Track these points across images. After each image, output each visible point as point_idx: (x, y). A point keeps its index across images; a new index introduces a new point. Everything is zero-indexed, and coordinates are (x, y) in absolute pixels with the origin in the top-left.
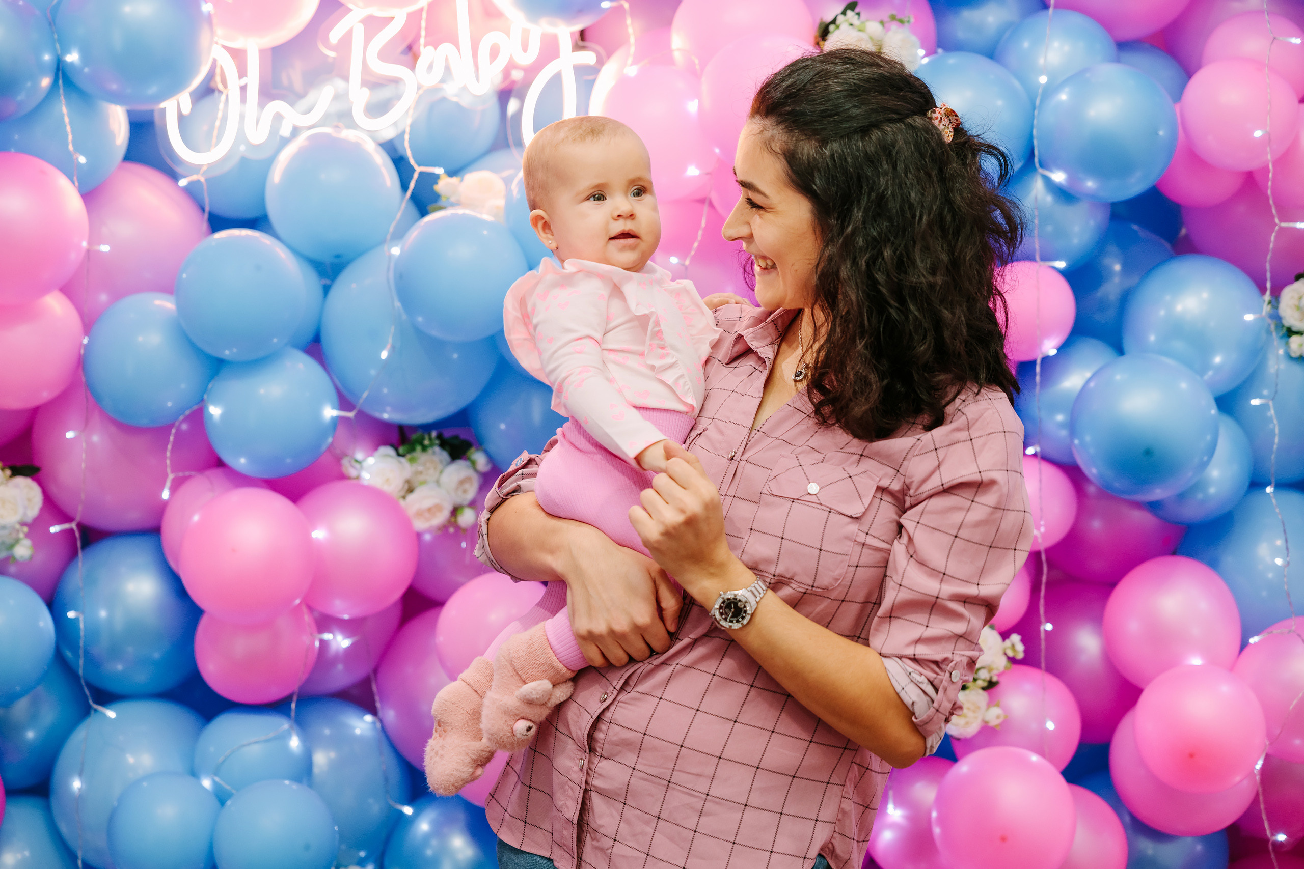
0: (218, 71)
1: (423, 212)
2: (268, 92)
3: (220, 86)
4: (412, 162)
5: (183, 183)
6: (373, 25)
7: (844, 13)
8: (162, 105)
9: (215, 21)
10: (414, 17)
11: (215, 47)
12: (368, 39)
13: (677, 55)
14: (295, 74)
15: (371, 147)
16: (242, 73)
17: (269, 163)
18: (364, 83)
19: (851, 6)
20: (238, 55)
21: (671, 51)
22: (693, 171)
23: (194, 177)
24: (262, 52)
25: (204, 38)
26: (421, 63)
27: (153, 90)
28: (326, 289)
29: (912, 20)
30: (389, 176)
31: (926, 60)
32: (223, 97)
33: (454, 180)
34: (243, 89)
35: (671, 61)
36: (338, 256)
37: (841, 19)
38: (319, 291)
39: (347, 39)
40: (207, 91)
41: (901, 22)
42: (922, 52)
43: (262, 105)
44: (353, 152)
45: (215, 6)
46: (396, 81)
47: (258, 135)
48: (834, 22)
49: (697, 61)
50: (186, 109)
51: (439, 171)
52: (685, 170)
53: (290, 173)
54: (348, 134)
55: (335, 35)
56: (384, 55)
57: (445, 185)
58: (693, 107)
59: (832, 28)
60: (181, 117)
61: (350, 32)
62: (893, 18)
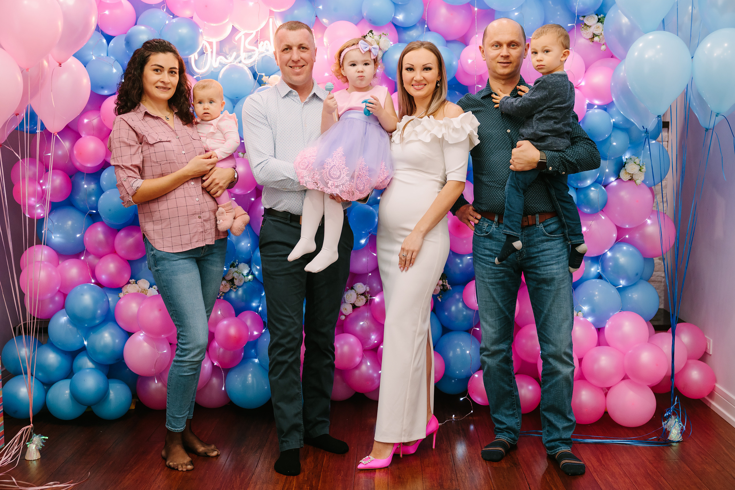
0: (204, 47)
1: (261, 86)
2: (219, 53)
3: (205, 52)
4: (257, 72)
5: (195, 77)
6: (247, 35)
7: (369, 34)
8: (190, 56)
9: (203, 34)
10: (257, 32)
11: (203, 41)
12: (245, 40)
13: (325, 43)
14: (226, 49)
15: (246, 69)
16: (212, 48)
17: (219, 72)
18: (245, 51)
19: (371, 31)
20: (211, 43)
21: (323, 42)
22: (326, 75)
23: (198, 76)
24: (217, 42)
25: (200, 38)
26: (260, 46)
27: (187, 52)
28: (234, 107)
29: (388, 34)
30: (251, 77)
31: (392, 45)
32: (205, 54)
33: (268, 77)
34: (212, 52)
35: (324, 45)
36: (237, 98)
37: (368, 35)
38: (232, 107)
39: (240, 39)
40: (202, 53)
41: (385, 35)
42: (392, 43)
43: (217, 57)
44: (241, 70)
45: (203, 30)
46: (254, 51)
47: (216, 65)
48: (366, 36)
49: (329, 45)
50: (197, 58)
51: (263, 74)
52: (325, 74)
53: (224, 75)
54: (240, 65)
55: (237, 38)
56: (250, 44)
57: (265, 78)
58: (326, 57)
59: (366, 37)
60: (196, 61)
61: (241, 37)
62: (383, 34)
